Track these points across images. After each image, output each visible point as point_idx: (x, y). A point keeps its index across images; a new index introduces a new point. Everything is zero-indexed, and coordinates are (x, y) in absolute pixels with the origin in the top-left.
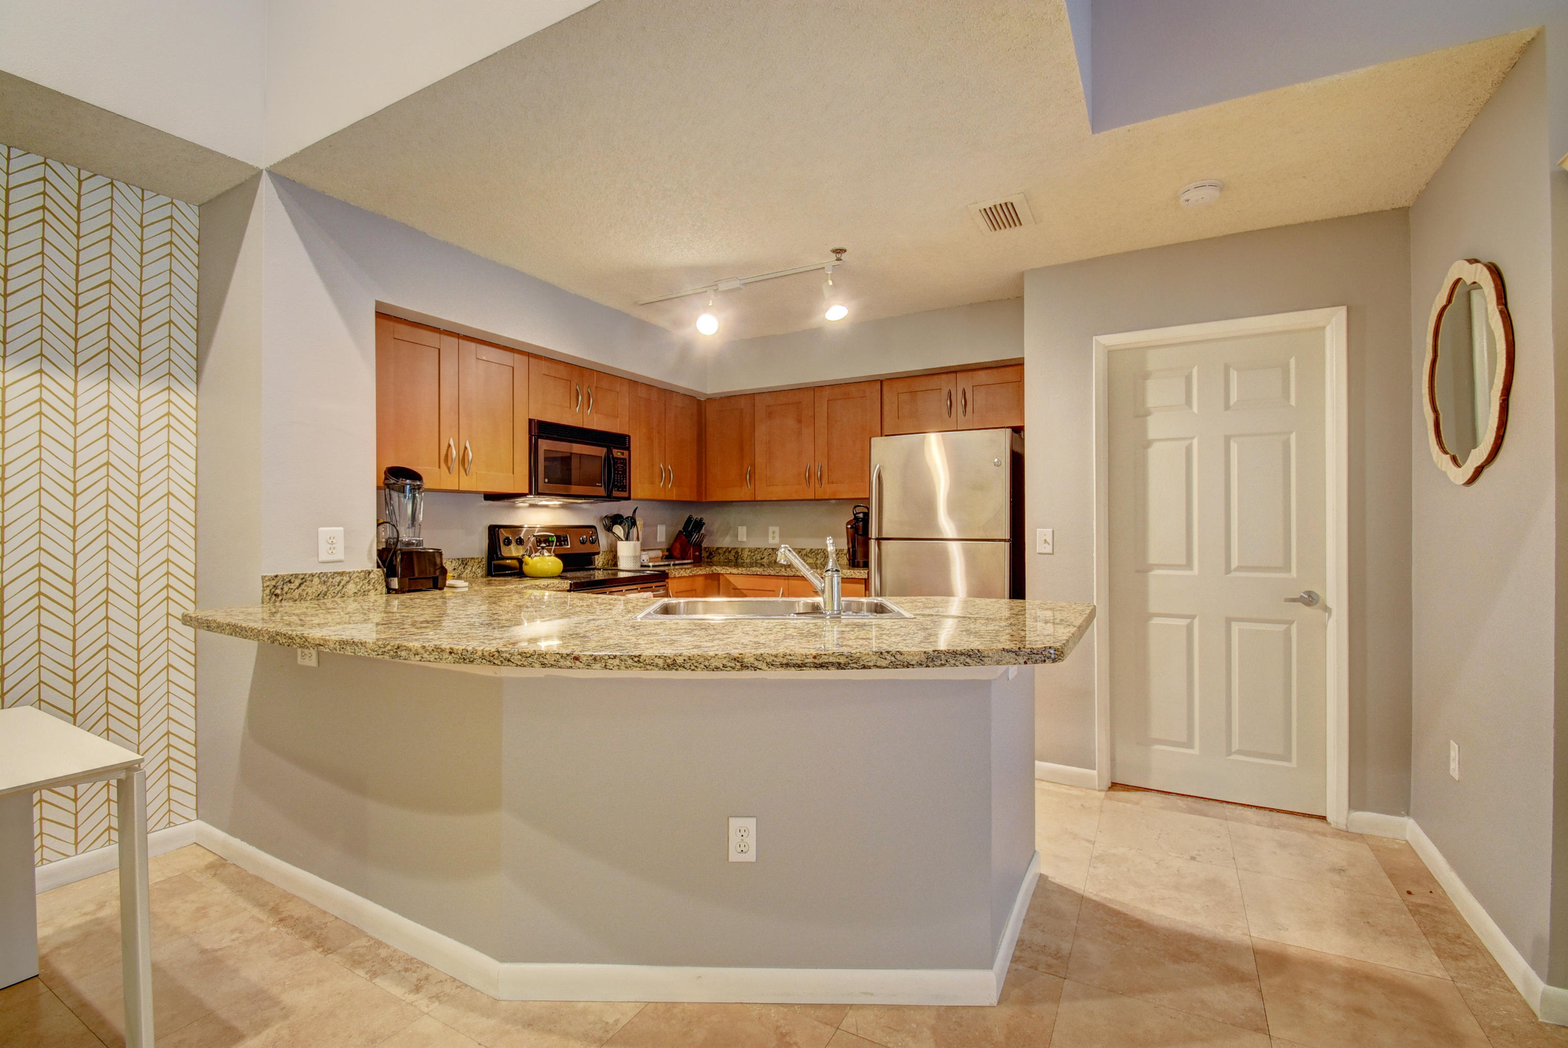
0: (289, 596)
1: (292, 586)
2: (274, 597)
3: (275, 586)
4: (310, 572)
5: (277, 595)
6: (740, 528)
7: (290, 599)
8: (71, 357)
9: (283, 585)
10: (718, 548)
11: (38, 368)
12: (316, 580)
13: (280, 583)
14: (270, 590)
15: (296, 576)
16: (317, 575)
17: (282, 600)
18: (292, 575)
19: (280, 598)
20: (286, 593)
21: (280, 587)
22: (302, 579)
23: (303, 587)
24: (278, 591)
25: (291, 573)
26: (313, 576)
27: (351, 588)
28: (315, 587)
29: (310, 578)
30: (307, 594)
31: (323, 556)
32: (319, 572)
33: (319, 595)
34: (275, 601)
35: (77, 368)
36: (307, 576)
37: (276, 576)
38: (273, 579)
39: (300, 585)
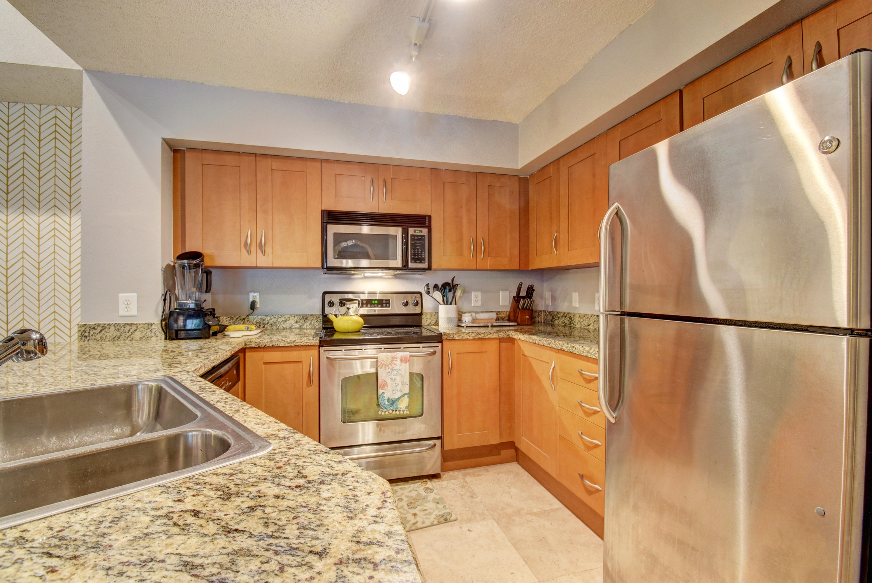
0: (94, 337)
1: (96, 331)
2: (84, 338)
3: (84, 331)
4: (108, 323)
5: (86, 337)
6: (573, 293)
7: (94, 339)
8: (68, 205)
9: (90, 330)
10: (558, 313)
11: (54, 213)
12: (112, 328)
13: (88, 329)
14: (81, 333)
15: (99, 325)
16: (113, 325)
17: (89, 340)
18: (96, 324)
19: (88, 338)
20: (92, 336)
21: (87, 332)
22: (102, 327)
23: (103, 332)
24: (87, 334)
25: (95, 323)
26: (110, 325)
27: (138, 335)
28: (112, 332)
29: (108, 327)
30: (106, 337)
31: (122, 312)
32: (114, 323)
33: (114, 338)
34: (84, 341)
35: (71, 210)
36: (106, 325)
37: (85, 325)
38: (83, 326)
39: (101, 331)
